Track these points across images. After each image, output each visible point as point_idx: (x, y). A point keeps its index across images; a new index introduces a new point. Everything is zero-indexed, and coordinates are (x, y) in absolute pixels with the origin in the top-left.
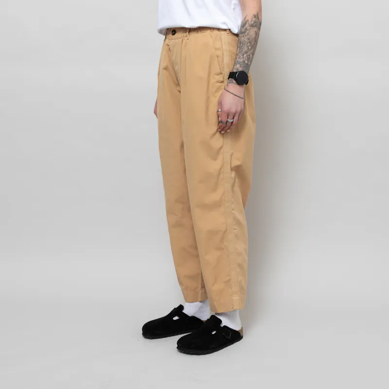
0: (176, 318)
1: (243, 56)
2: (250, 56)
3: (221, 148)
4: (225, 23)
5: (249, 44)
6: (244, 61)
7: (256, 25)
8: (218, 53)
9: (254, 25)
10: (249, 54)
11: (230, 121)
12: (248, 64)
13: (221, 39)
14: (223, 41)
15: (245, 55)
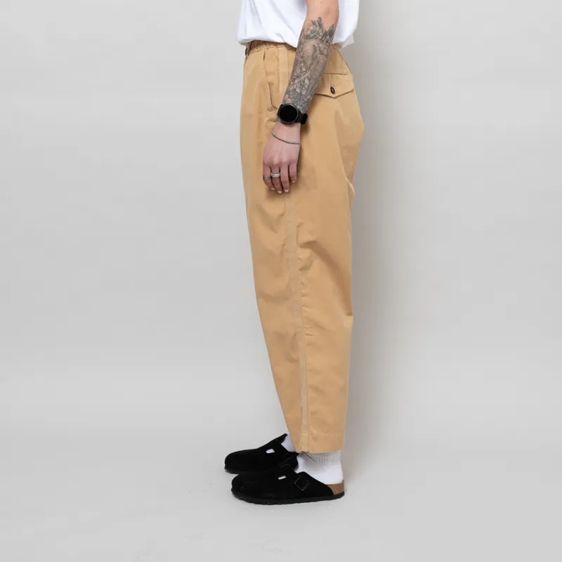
0: (270, 451)
1: (294, 82)
2: (304, 82)
3: (282, 215)
4: (279, 35)
5: (302, 64)
6: (295, 89)
7: (315, 36)
8: (271, 78)
9: (312, 35)
10: (302, 78)
11: (276, 175)
12: (301, 94)
13: (278, 60)
14: (280, 60)
15: (296, 81)
